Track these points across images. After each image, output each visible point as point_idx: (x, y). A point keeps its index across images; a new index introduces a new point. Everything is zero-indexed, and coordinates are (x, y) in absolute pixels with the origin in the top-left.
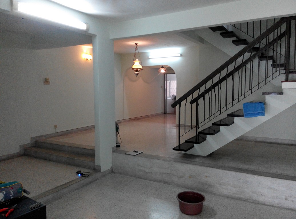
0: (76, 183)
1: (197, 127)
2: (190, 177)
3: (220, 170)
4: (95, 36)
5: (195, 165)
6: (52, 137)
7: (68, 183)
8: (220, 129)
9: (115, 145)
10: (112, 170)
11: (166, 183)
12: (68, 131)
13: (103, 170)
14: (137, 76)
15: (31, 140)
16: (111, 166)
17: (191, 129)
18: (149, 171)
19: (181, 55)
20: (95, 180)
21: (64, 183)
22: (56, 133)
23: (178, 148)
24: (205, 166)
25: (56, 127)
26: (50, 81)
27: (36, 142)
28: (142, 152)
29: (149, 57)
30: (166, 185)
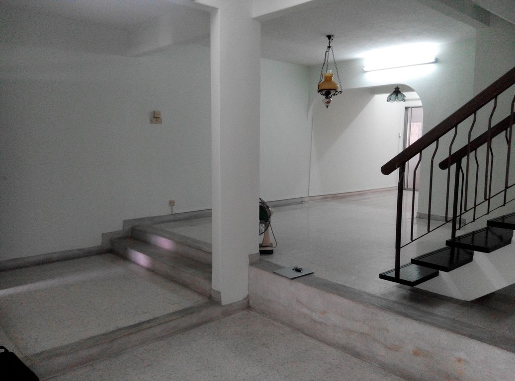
0: (159, 324)
1: (455, 221)
2: (416, 353)
3: (500, 349)
4: (215, 10)
5: (432, 324)
6: (163, 222)
7: (144, 322)
8: (512, 236)
9: (257, 250)
10: (248, 302)
11: (357, 355)
12: (195, 213)
13: (225, 301)
14: (327, 106)
15: (124, 226)
16: (245, 295)
17: (429, 231)
18: (321, 320)
19: (437, 61)
20: (206, 322)
21: (137, 322)
22: (172, 214)
23: (393, 275)
24: (458, 333)
25: (172, 203)
26: (162, 116)
27: (133, 229)
28: (312, 273)
29: (365, 69)
30: (356, 360)
